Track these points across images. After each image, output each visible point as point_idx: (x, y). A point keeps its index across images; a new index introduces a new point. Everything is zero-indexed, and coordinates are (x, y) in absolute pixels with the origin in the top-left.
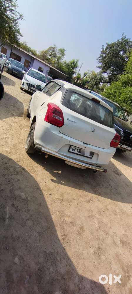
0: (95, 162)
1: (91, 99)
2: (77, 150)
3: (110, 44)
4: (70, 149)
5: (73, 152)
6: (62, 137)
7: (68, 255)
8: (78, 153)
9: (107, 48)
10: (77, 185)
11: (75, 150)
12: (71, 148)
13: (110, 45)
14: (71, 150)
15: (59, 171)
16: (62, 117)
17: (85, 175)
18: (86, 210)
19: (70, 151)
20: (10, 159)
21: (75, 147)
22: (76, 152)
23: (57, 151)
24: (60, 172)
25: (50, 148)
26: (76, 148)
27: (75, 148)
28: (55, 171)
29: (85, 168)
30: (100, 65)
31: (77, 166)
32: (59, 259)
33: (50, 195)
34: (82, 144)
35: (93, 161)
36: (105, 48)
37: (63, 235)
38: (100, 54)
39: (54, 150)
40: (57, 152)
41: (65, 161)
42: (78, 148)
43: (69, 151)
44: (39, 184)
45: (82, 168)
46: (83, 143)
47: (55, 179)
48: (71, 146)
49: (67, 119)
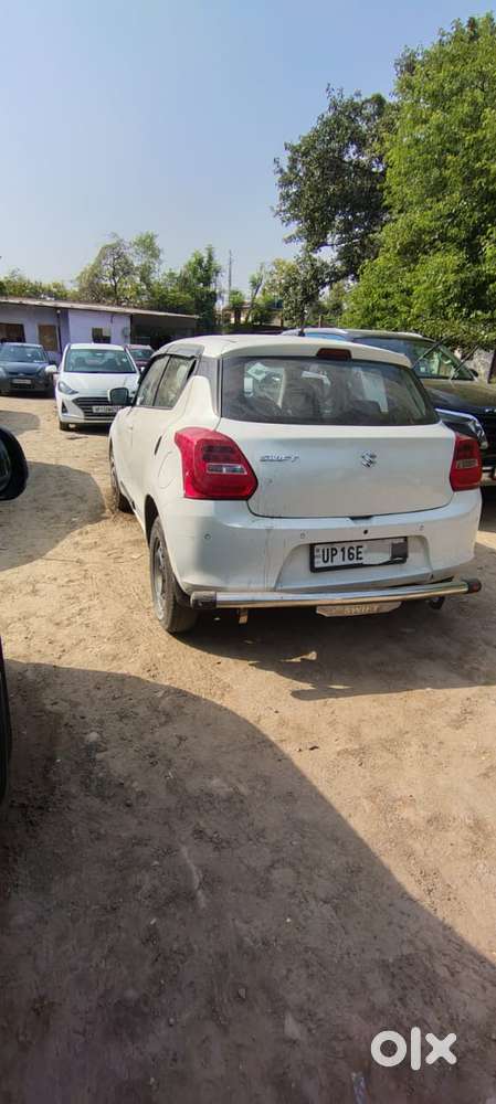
0: (425, 570)
1: (314, 354)
2: (340, 554)
3: (297, 142)
4: (316, 560)
5: (329, 564)
6: (269, 531)
7: (469, 946)
8: (347, 562)
9: (293, 161)
10: (394, 677)
11: (333, 555)
12: (316, 554)
13: (300, 146)
14: (319, 563)
15: (307, 653)
16: (241, 458)
17: (408, 630)
18: (464, 755)
19: (317, 566)
20: (123, 679)
21: (330, 547)
22: (338, 561)
23: (273, 586)
24: (312, 656)
25: (244, 586)
26: (335, 546)
27: (332, 547)
28: (294, 660)
29: (397, 605)
30: (294, 227)
31: (365, 610)
32: (443, 972)
33: (312, 749)
34: (352, 524)
35: (415, 566)
36: (285, 165)
37: (419, 877)
38: (278, 192)
39: (261, 586)
40: (274, 590)
41: (313, 608)
42: (341, 546)
43: (313, 569)
44: (258, 726)
45: (386, 608)
46: (353, 518)
47: (307, 687)
48: (312, 546)
49: (263, 460)
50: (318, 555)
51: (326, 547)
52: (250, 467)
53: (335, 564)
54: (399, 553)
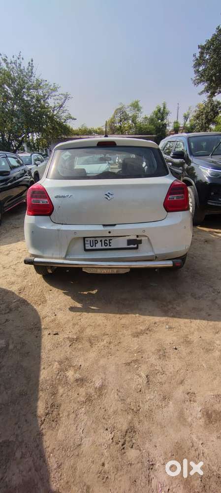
0: (151, 254)
1: (96, 145)
2: (99, 243)
3: (204, 43)
4: (86, 245)
5: (94, 248)
6: (58, 230)
7: (42, 447)
8: (104, 247)
11: (95, 244)
12: (86, 242)
13: (206, 45)
14: (88, 247)
15: (93, 291)
16: (47, 196)
17: (154, 285)
18: (126, 352)
19: (87, 248)
21: (94, 239)
22: (98, 246)
23: (64, 256)
25: (50, 256)
26: (97, 239)
27: (95, 239)
28: (85, 293)
29: (128, 270)
31: (109, 271)
32: (18, 455)
33: (54, 334)
34: (101, 228)
35: (144, 251)
37: (49, 406)
39: (58, 256)
40: (65, 258)
41: (81, 268)
42: (101, 239)
43: (86, 250)
44: (42, 320)
45: (122, 272)
47: (79, 305)
48: (84, 238)
49: (56, 197)
50: (89, 243)
51: (91, 239)
52: (50, 200)
53: (96, 248)
54: (135, 243)
